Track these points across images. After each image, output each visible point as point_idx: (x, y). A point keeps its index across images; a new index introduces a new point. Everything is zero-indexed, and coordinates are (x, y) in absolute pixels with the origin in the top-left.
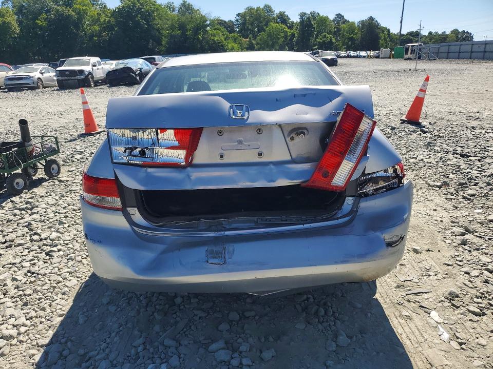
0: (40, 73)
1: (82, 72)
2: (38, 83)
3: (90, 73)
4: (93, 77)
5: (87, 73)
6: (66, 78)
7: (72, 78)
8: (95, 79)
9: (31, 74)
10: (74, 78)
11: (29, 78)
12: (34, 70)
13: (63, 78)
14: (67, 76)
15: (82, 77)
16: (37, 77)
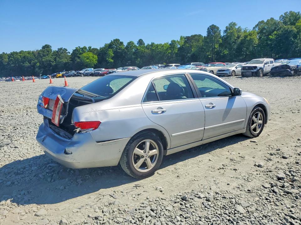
0: (235, 68)
1: (255, 67)
2: (232, 73)
3: (261, 68)
4: (263, 71)
5: (258, 68)
6: (246, 71)
7: (249, 71)
8: (264, 72)
9: (230, 68)
10: (250, 71)
11: (228, 70)
12: (233, 66)
13: (244, 71)
14: (246, 70)
15: (255, 70)
16: (233, 70)
